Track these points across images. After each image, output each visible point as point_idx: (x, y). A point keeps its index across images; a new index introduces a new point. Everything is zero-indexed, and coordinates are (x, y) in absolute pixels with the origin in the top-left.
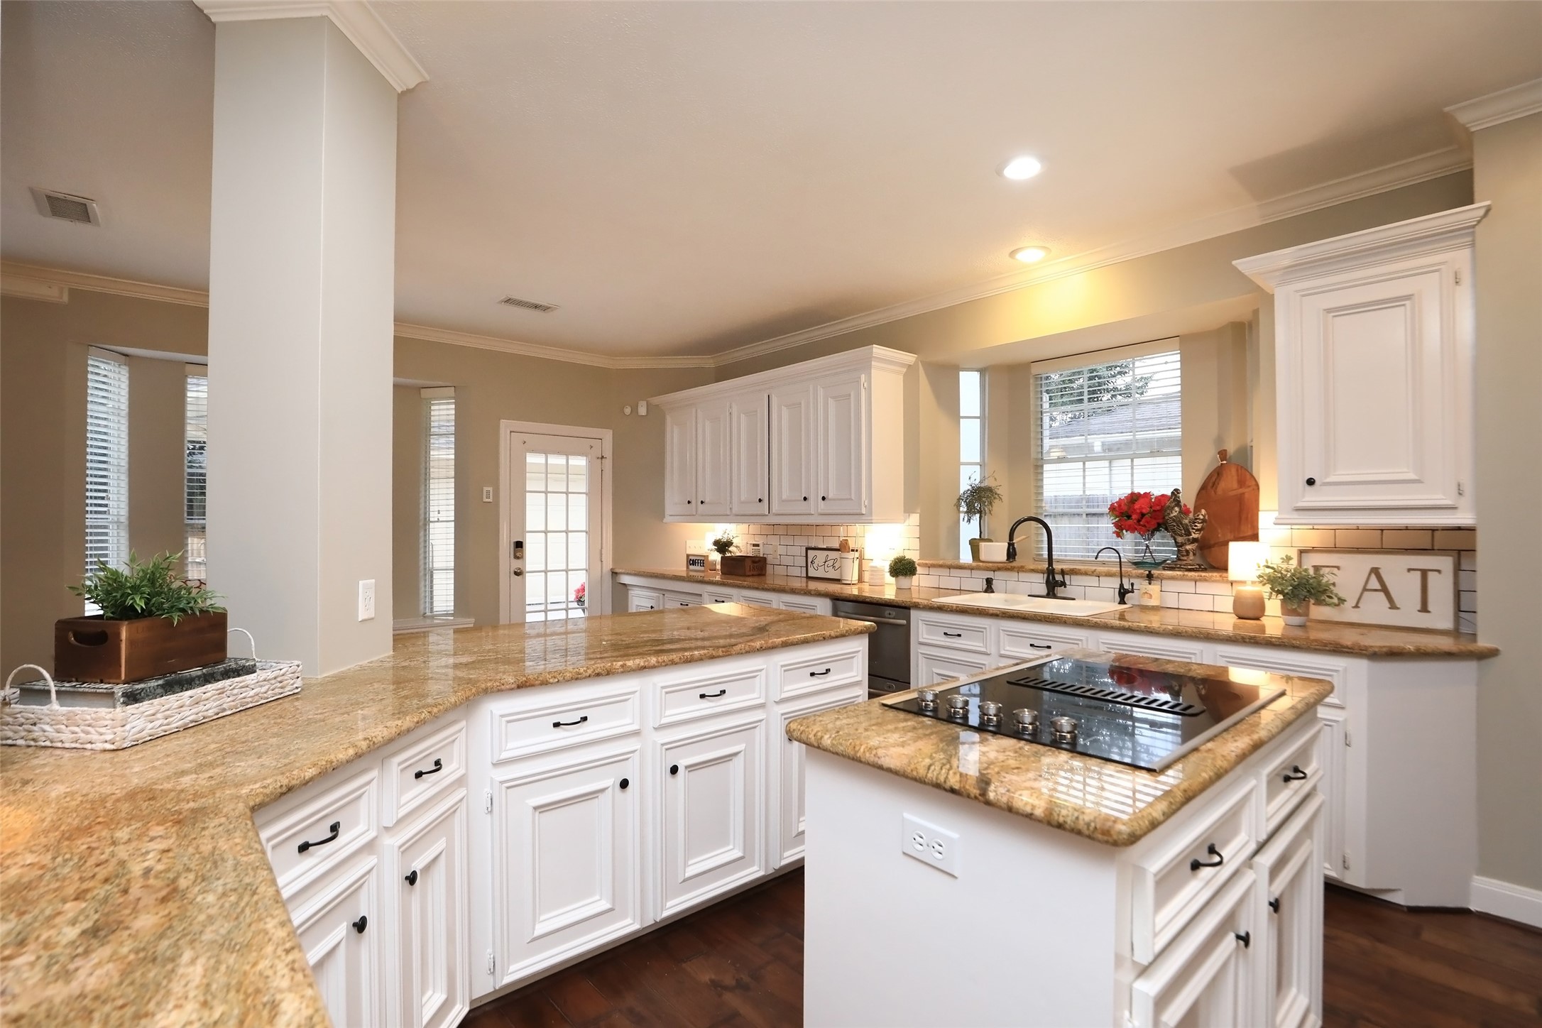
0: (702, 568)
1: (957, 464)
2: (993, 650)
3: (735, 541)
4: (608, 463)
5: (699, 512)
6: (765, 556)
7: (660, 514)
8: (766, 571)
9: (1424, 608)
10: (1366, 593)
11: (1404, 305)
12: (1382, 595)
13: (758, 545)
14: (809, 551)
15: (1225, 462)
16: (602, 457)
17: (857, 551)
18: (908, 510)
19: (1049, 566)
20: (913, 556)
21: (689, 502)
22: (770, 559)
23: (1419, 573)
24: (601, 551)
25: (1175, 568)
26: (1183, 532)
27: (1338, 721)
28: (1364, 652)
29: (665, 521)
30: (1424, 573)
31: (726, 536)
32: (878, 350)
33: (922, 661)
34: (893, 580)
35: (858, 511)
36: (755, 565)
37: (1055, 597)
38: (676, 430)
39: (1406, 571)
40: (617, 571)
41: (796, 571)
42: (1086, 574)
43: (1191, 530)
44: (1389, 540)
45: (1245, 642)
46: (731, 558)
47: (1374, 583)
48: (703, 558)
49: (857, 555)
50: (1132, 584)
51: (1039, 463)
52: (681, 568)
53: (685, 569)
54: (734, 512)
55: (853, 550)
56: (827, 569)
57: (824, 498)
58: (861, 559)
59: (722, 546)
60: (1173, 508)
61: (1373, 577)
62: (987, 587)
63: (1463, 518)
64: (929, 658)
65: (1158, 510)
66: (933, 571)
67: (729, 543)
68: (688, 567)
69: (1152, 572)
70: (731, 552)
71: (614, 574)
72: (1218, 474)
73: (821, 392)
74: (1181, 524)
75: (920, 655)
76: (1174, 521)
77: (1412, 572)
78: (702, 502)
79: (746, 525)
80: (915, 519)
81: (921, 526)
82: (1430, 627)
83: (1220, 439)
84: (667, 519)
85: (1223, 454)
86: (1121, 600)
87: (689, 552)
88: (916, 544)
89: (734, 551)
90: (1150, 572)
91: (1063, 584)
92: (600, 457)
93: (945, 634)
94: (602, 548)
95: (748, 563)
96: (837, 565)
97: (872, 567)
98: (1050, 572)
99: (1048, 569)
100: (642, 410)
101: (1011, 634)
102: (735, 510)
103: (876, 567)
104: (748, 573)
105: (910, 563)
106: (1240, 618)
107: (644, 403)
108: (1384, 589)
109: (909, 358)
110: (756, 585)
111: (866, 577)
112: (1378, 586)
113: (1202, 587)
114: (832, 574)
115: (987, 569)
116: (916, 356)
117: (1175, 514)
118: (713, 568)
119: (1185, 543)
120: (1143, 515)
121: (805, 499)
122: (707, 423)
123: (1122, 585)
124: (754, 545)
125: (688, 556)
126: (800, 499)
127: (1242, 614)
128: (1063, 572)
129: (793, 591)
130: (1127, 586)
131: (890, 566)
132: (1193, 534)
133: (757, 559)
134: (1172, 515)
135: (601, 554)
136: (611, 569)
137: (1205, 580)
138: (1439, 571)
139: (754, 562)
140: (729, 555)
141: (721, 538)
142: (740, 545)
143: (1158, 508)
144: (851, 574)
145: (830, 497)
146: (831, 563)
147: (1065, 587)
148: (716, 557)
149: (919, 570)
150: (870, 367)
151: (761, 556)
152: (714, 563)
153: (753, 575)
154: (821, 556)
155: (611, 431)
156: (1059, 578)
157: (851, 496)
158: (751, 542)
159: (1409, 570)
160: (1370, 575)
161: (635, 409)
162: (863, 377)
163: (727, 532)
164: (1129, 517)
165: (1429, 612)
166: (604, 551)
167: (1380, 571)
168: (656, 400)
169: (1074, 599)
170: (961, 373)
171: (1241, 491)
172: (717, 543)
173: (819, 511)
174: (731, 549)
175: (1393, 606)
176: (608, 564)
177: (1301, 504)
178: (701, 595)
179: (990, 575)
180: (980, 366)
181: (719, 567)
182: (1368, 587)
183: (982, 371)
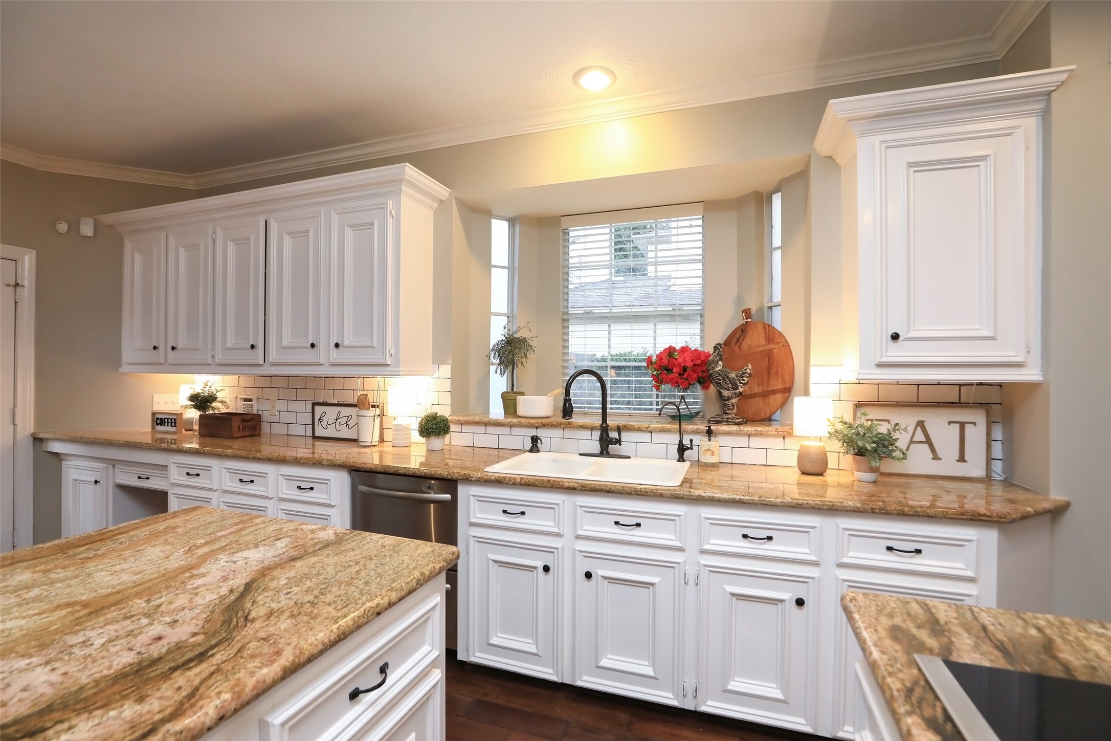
0: (174, 429)
1: (487, 314)
2: (567, 530)
3: (219, 395)
4: (28, 294)
5: (169, 360)
6: (260, 412)
7: (115, 361)
8: (260, 429)
9: (962, 459)
10: (912, 446)
11: (978, 166)
12: (926, 446)
13: (250, 400)
14: (316, 408)
15: (749, 320)
16: (17, 285)
17: (378, 407)
18: (438, 360)
19: (603, 422)
20: (445, 412)
21: (155, 348)
22: (266, 416)
23: (958, 426)
24: (14, 410)
25: (722, 422)
26: (730, 386)
27: (971, 596)
28: (1003, 520)
29: (121, 370)
30: (962, 425)
31: (207, 389)
32: (410, 171)
33: (474, 546)
34: (423, 440)
35: (382, 361)
36: (246, 424)
37: (609, 455)
38: (138, 258)
39: (947, 423)
40: (41, 436)
41: (299, 430)
42: (639, 430)
43: (738, 384)
44: (926, 395)
45: (874, 513)
46: (214, 417)
47: (920, 436)
48: (175, 417)
49: (378, 411)
50: (691, 441)
51: (566, 317)
52: (143, 429)
53: (149, 430)
54: (217, 360)
55: (373, 406)
56: (338, 428)
57: (337, 345)
58: (382, 415)
59: (201, 401)
60: (717, 362)
61: (919, 429)
62: (533, 446)
63: (1031, 374)
64: (482, 541)
65: (698, 365)
66: (466, 428)
67: (212, 398)
68: (153, 428)
69: (712, 428)
70: (213, 409)
71: (37, 440)
72: (742, 331)
73: (335, 218)
74: (728, 377)
75: (471, 539)
76: (720, 375)
77: (952, 424)
78: (173, 348)
79: (236, 377)
80: (446, 370)
81: (453, 378)
82: (966, 476)
83: (739, 300)
84: (124, 369)
85: (747, 313)
86: (679, 458)
87: (157, 408)
88: (447, 399)
89: (218, 407)
90: (710, 427)
91: (618, 442)
92: (13, 283)
93: (504, 511)
94: (15, 406)
95: (236, 423)
96: (351, 423)
97: (396, 425)
98: (604, 429)
99: (601, 426)
100: (87, 229)
101: (590, 511)
102: (219, 357)
103: (401, 426)
104: (235, 435)
105: (443, 421)
106: (804, 473)
107: (90, 222)
108: (929, 441)
109: (442, 191)
110: (244, 454)
111: (388, 436)
112: (924, 439)
113: (755, 442)
114: (345, 433)
115: (531, 426)
116: (450, 191)
117: (720, 368)
118: (190, 428)
119: (732, 397)
120: (685, 369)
121: (313, 345)
122: (182, 251)
123: (681, 442)
124: (245, 400)
125: (154, 414)
126: (305, 345)
127: (805, 471)
128: (619, 429)
129: (297, 462)
130: (686, 442)
131: (421, 424)
132: (740, 388)
133: (248, 418)
134: (717, 369)
135: (14, 415)
136: (32, 435)
137: (760, 435)
138: (974, 424)
139: (243, 421)
140: (211, 412)
141: (200, 392)
142: (228, 400)
143: (699, 362)
144: (370, 433)
145: (345, 344)
146: (344, 420)
147: (620, 444)
148: (194, 414)
149: (453, 428)
150: (399, 192)
151: (255, 412)
152: (190, 422)
153: (242, 437)
154: (332, 412)
155: (34, 253)
156: (614, 435)
157: (372, 341)
158: (242, 396)
159: (950, 423)
160: (916, 428)
161: (74, 227)
162: (390, 203)
163: (209, 384)
164: (669, 370)
165: (966, 461)
166: (19, 411)
167: (925, 423)
168: (108, 218)
169: (629, 457)
170: (493, 220)
171: (770, 347)
172: (193, 398)
173: (332, 360)
174: (214, 404)
175: (936, 457)
176: (27, 425)
177: (885, 360)
178: (166, 466)
179: (533, 432)
180: (511, 214)
181: (196, 427)
182: (914, 440)
183: (512, 221)
